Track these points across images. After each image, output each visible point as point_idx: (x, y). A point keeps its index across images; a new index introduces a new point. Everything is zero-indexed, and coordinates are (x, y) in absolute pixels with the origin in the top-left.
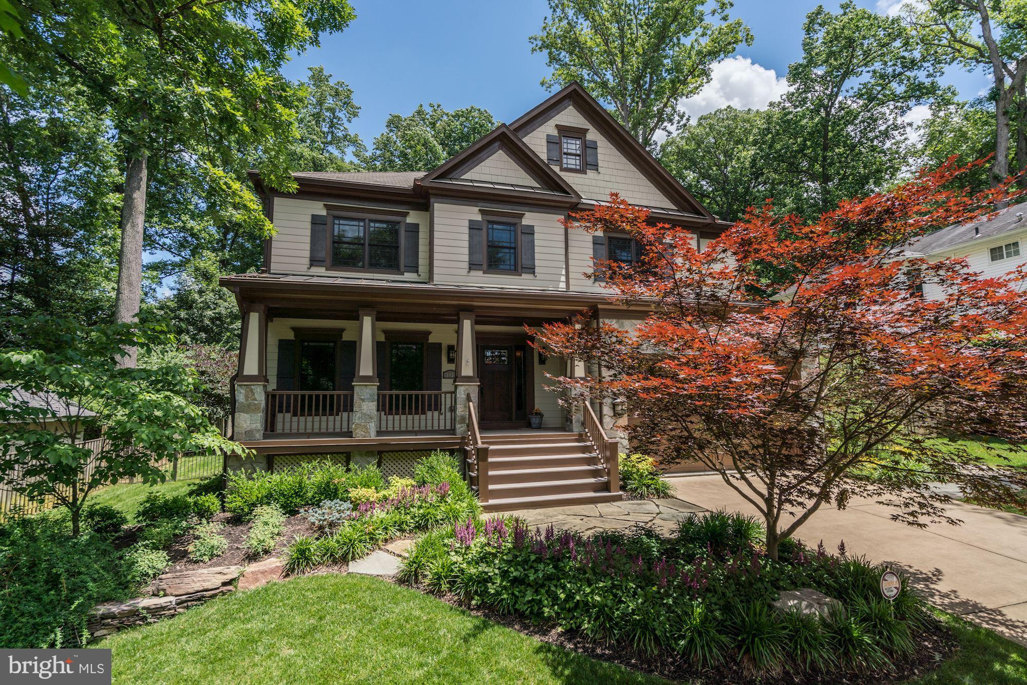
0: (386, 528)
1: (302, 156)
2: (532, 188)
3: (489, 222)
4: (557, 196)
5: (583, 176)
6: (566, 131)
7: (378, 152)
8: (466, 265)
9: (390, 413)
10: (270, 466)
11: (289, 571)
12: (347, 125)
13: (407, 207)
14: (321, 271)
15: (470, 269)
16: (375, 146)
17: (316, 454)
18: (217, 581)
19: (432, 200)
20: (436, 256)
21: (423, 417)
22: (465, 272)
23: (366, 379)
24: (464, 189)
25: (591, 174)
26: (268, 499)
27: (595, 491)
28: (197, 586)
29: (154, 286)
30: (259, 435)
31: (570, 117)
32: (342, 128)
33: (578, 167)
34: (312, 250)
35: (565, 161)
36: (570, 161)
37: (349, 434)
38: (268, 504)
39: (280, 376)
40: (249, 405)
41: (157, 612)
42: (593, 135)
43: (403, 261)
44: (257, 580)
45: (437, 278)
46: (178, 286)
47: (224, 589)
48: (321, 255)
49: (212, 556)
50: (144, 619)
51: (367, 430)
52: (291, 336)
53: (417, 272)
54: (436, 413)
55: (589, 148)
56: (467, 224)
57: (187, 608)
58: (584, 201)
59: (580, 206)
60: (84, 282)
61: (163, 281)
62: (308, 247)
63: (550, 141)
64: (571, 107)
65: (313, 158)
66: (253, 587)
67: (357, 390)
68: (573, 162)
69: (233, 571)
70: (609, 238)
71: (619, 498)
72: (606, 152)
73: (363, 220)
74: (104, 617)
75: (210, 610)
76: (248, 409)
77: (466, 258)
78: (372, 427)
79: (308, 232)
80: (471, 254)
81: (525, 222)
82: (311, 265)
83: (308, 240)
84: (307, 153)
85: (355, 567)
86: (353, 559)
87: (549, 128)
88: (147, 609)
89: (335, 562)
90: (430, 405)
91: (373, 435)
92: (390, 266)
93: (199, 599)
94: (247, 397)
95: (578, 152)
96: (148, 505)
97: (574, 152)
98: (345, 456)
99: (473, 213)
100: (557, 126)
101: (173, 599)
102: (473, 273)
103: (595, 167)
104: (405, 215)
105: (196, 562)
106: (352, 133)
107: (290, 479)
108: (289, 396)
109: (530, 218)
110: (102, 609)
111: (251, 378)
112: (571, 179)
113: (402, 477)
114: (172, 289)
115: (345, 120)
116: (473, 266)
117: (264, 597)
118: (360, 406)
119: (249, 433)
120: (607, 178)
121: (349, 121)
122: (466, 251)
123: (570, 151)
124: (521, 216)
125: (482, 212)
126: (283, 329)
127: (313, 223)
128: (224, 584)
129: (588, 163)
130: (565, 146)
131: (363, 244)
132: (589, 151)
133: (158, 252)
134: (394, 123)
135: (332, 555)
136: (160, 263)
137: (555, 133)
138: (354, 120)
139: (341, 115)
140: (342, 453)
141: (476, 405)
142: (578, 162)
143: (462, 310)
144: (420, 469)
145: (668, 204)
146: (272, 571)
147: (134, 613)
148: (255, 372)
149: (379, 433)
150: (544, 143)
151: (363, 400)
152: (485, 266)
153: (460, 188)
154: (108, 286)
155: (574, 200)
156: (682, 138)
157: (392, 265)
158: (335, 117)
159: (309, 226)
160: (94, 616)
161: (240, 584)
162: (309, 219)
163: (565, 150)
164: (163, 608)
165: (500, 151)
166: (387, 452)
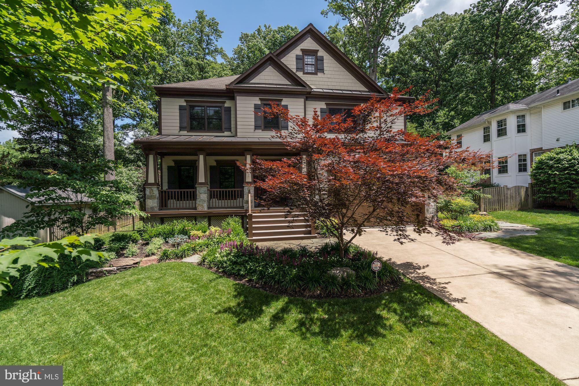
0: (201, 246)
1: (192, 63)
2: (286, 85)
3: (265, 104)
4: (299, 88)
5: (316, 76)
6: (306, 52)
7: (236, 56)
8: (253, 127)
9: (220, 200)
10: (162, 223)
11: (160, 260)
12: (216, 43)
13: (225, 98)
14: (185, 133)
15: (255, 129)
16: (234, 53)
17: (180, 217)
18: (132, 262)
19: (235, 95)
20: (238, 123)
21: (235, 201)
22: (252, 131)
23: (202, 184)
24: (251, 88)
25: (320, 74)
26: (158, 235)
27: (304, 234)
28: (124, 264)
29: (125, 137)
30: (156, 209)
31: (309, 44)
32: (213, 45)
33: (313, 71)
34: (180, 123)
35: (306, 68)
36: (309, 68)
37: (195, 208)
38: (159, 237)
39: (169, 183)
40: (151, 196)
41: (110, 272)
42: (322, 53)
43: (224, 126)
44: (147, 263)
45: (239, 134)
46: (135, 137)
47: (134, 265)
48: (185, 125)
49: (133, 255)
50: (105, 274)
51: (203, 206)
52: (173, 164)
53: (231, 131)
54: (241, 199)
55: (320, 60)
56: (253, 106)
57: (121, 271)
58: (315, 90)
59: (312, 93)
60: (90, 138)
61: (129, 134)
62: (178, 121)
63: (298, 58)
64: (309, 38)
65: (198, 64)
66: (145, 266)
67: (198, 189)
68: (310, 69)
69: (137, 260)
70: (329, 109)
71: (315, 237)
72: (329, 62)
73: (204, 106)
74: (91, 273)
75: (129, 272)
76: (151, 197)
77: (253, 123)
78: (205, 205)
79: (178, 114)
80: (255, 121)
81: (283, 103)
82: (180, 130)
83: (178, 118)
84: (195, 61)
85: (184, 260)
86: (185, 257)
87: (297, 51)
88: (106, 270)
89: (178, 258)
90: (238, 196)
91: (206, 209)
92: (218, 129)
93: (125, 268)
94: (150, 193)
95: (313, 63)
96: (113, 237)
97: (311, 63)
98: (194, 218)
99: (256, 100)
100: (301, 49)
101: (115, 268)
102: (257, 131)
103: (322, 70)
104: (224, 102)
105: (127, 257)
106: (219, 47)
107: (168, 227)
108: (175, 192)
109: (285, 101)
110: (90, 271)
111: (151, 184)
112: (306, 79)
113: (215, 227)
114: (131, 139)
115: (215, 41)
116: (257, 127)
117: (148, 268)
118: (200, 196)
119: (152, 208)
120: (329, 76)
121: (217, 41)
122: (253, 120)
123: (308, 63)
124: (281, 100)
125: (261, 100)
126: (169, 161)
127: (180, 110)
128: (134, 264)
129: (319, 69)
130: (306, 60)
131: (204, 119)
132: (319, 62)
133: (125, 119)
134: (244, 38)
135: (176, 256)
136: (127, 124)
137: (300, 53)
138: (220, 40)
139: (212, 37)
140: (193, 217)
141: (253, 195)
142: (313, 69)
143: (246, 151)
144: (224, 224)
145: (363, 88)
146: (153, 260)
147: (101, 272)
148: (153, 181)
149: (209, 208)
150: (295, 59)
151: (201, 193)
152: (263, 127)
153: (248, 88)
154: (101, 139)
155: (309, 90)
156: (412, 35)
157: (219, 128)
158: (209, 39)
159: (178, 111)
160: (88, 272)
161: (140, 264)
162: (178, 107)
163: (306, 63)
164: (112, 271)
165: (270, 67)
166: (213, 216)
